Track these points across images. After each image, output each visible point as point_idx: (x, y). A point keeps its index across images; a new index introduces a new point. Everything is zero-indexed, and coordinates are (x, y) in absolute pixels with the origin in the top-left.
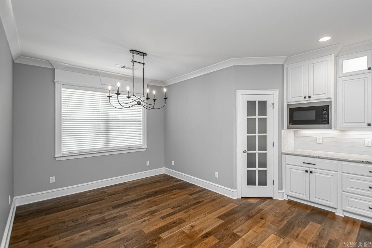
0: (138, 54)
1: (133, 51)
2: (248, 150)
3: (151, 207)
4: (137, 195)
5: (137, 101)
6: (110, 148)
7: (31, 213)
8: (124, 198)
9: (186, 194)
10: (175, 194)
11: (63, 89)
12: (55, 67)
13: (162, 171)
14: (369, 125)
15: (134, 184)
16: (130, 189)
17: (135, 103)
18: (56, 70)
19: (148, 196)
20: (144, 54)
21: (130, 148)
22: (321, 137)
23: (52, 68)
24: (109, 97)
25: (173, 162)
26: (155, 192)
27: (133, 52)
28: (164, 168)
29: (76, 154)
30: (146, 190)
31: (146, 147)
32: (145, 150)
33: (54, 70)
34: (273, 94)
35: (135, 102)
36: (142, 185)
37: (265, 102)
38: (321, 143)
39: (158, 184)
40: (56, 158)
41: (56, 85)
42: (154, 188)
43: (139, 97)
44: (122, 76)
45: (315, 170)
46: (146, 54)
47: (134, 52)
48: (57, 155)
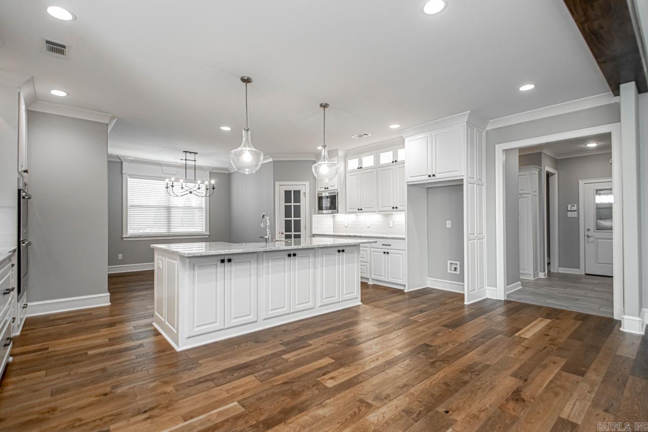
2: (286, 232)
11: (129, 179)
12: (122, 161)
14: (359, 209)
18: (124, 163)
23: (119, 161)
24: (167, 188)
31: (208, 234)
32: (207, 237)
33: (122, 163)
37: (299, 191)
40: (124, 239)
41: (124, 176)
48: (124, 236)
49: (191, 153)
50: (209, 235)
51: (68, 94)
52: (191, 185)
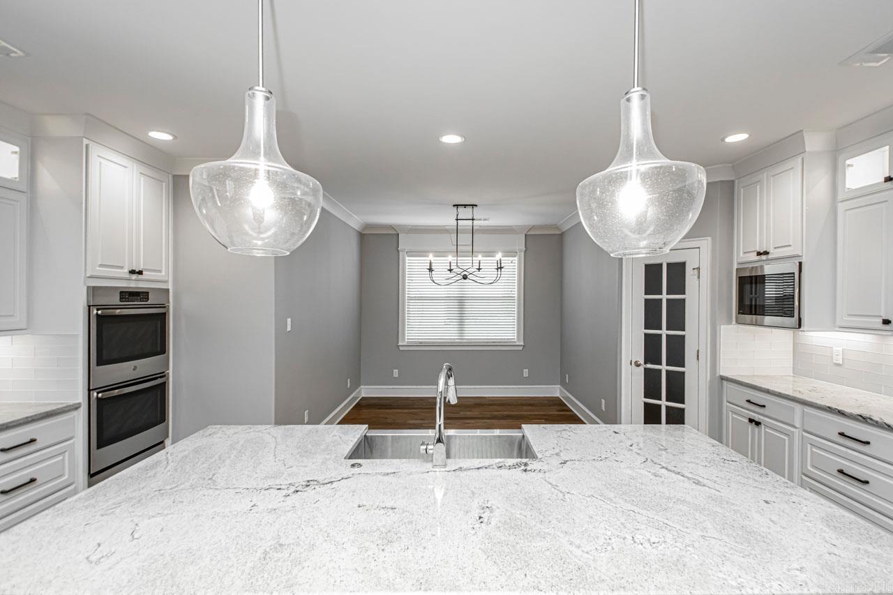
2: (645, 363)
5: (462, 274)
6: (465, 341)
7: (370, 405)
11: (407, 258)
12: (399, 232)
13: (555, 391)
14: (886, 322)
15: (493, 401)
21: (494, 344)
22: (841, 349)
23: (396, 233)
25: (567, 376)
27: (457, 207)
28: (559, 386)
29: (421, 344)
31: (522, 344)
32: (521, 348)
33: (398, 235)
34: (699, 248)
35: (459, 276)
37: (683, 265)
38: (841, 363)
40: (400, 347)
41: (400, 254)
43: (465, 270)
45: (766, 419)
47: (459, 206)
48: (400, 344)
49: (465, 206)
50: (524, 346)
51: (175, 137)
52: (466, 262)
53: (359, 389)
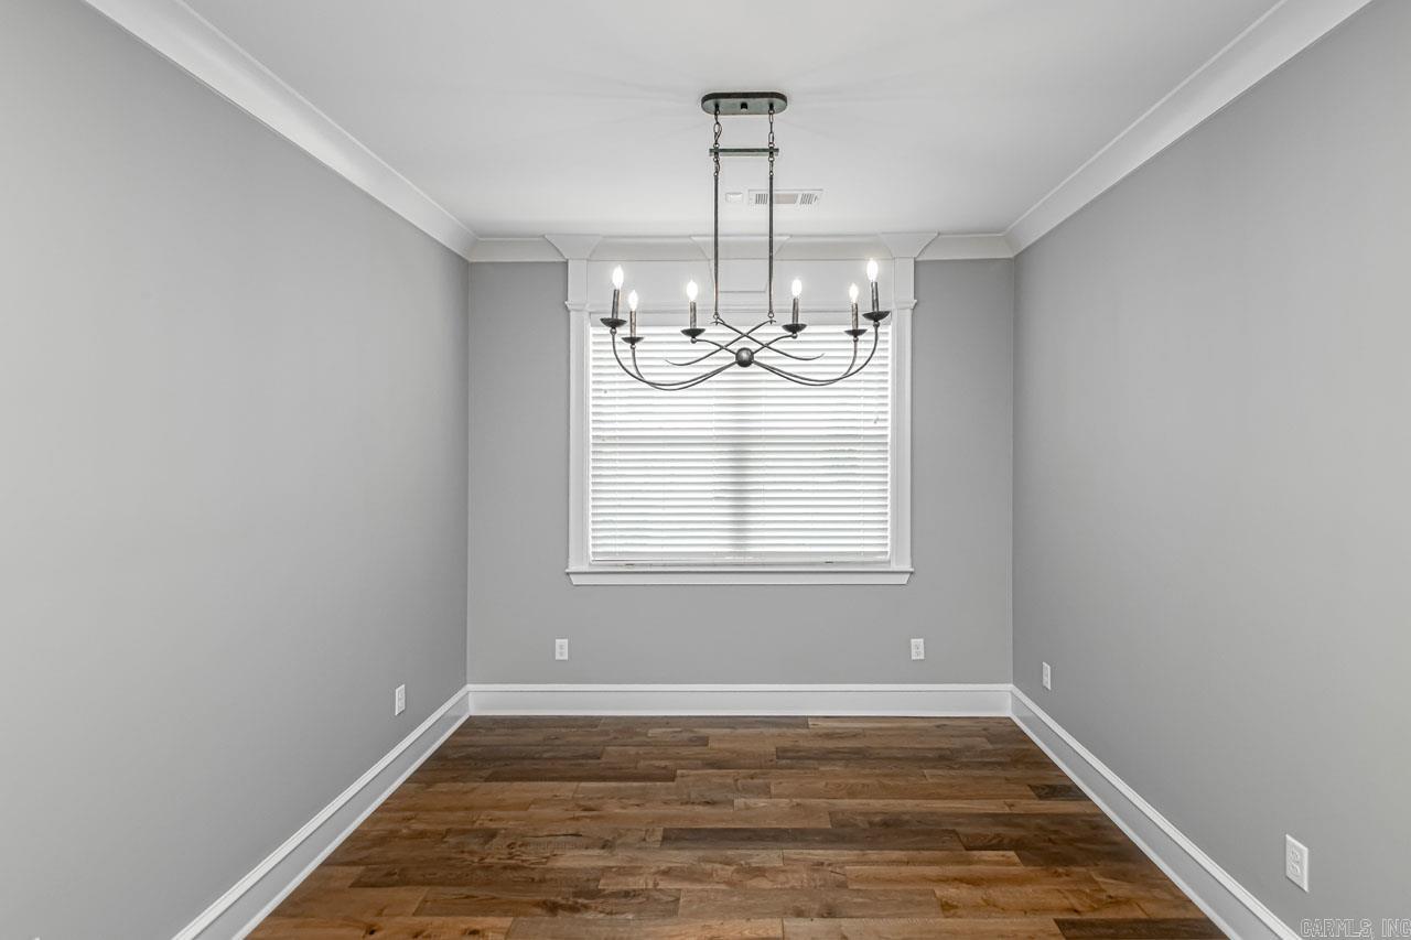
0: (744, 106)
1: (715, 101)
3: (799, 914)
4: (798, 805)
5: (735, 347)
6: (750, 559)
8: (739, 802)
9: (1045, 910)
10: (974, 882)
12: (567, 257)
13: (1000, 700)
16: (800, 758)
17: (726, 358)
18: (570, 267)
19: (840, 833)
20: (773, 100)
21: (830, 566)
25: (1047, 668)
26: (885, 824)
27: (717, 106)
28: (1011, 686)
29: (630, 569)
30: (852, 794)
31: (908, 567)
32: (904, 579)
33: (566, 263)
35: (724, 353)
36: (859, 756)
39: (932, 776)
40: (572, 577)
42: (903, 794)
43: (745, 331)
44: (792, 240)
46: (782, 97)
47: (723, 102)
48: (572, 568)
50: (912, 573)
53: (460, 694)
